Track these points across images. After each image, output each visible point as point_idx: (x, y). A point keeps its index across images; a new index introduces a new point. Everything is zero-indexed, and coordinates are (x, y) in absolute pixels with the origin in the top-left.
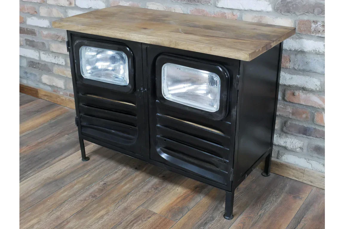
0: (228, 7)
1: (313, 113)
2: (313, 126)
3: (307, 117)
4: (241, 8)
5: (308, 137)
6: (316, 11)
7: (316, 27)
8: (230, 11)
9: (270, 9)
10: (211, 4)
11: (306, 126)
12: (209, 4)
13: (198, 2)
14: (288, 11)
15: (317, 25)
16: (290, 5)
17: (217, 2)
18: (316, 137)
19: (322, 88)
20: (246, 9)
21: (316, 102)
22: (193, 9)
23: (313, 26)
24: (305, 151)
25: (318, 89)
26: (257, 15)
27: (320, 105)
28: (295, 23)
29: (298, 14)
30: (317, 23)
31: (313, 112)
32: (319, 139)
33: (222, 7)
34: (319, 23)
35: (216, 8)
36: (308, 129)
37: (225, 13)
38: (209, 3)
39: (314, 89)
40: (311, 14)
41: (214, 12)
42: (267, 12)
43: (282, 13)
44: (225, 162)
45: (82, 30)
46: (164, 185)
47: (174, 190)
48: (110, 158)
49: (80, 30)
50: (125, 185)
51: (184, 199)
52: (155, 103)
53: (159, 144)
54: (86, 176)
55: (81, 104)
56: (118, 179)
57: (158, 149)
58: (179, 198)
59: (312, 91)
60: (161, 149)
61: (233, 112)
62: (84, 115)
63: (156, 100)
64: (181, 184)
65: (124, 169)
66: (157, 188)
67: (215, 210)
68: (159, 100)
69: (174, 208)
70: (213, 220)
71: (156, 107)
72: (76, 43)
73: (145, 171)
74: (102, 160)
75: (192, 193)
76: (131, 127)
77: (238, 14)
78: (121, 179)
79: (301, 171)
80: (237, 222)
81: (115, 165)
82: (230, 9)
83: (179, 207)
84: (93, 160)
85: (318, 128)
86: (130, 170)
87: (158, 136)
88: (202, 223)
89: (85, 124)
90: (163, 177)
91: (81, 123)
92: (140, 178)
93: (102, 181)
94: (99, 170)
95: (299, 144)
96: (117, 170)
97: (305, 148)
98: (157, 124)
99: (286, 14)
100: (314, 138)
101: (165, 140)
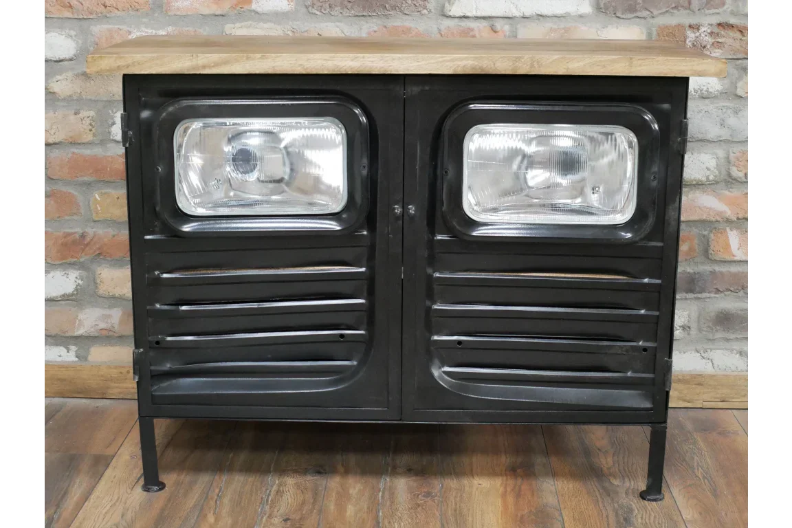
0: (479, 14)
1: (704, 236)
2: (707, 268)
3: (691, 249)
4: (517, 14)
5: (699, 295)
7: (697, 37)
8: (485, 23)
9: (586, 8)
10: (430, 11)
11: (692, 271)
12: (425, 11)
13: (394, 8)
14: (632, 9)
15: (698, 34)
17: (447, 5)
18: (718, 291)
19: (720, 172)
20: (527, 14)
21: (710, 209)
22: (376, 28)
23: (691, 35)
24: (694, 332)
25: (711, 178)
26: (556, 27)
27: (719, 213)
28: (649, 34)
29: (656, 12)
30: (698, 29)
31: (706, 233)
32: (723, 295)
33: (462, 15)
34: (702, 29)
35: (445, 19)
36: (697, 276)
37: (472, 30)
38: (425, 8)
39: (704, 179)
40: (683, 12)
41: (439, 30)
42: (581, 16)
43: (618, 15)
44: (645, 350)
45: (210, 67)
46: (437, 484)
47: (471, 487)
48: (220, 468)
49: (204, 67)
50: (341, 509)
51: (518, 495)
52: (431, 243)
53: (437, 362)
54: (211, 519)
55: (158, 306)
56: (303, 503)
57: (436, 373)
58: (504, 496)
59: (698, 185)
60: (444, 372)
61: (671, 213)
62: (169, 339)
63: (433, 234)
64: (471, 473)
65: (290, 481)
66: (428, 494)
67: (609, 493)
68: (449, 230)
69: (522, 516)
70: (631, 510)
71: (434, 256)
72: (164, 114)
73: (347, 472)
74: (204, 479)
75: (519, 481)
76: (342, 336)
77: (507, 28)
78: (315, 501)
79: (697, 380)
80: (680, 499)
81: (251, 479)
82: (484, 18)
83: (530, 512)
84: (178, 484)
85: (717, 268)
86: (309, 480)
87: (436, 338)
88: (618, 522)
89: (168, 366)
90: (410, 471)
91: (152, 368)
92: (356, 487)
93: (270, 517)
94: (226, 501)
95: (680, 318)
96: (275, 488)
97: (694, 326)
98: (434, 303)
99: (630, 16)
100: (712, 295)
101: (460, 342)
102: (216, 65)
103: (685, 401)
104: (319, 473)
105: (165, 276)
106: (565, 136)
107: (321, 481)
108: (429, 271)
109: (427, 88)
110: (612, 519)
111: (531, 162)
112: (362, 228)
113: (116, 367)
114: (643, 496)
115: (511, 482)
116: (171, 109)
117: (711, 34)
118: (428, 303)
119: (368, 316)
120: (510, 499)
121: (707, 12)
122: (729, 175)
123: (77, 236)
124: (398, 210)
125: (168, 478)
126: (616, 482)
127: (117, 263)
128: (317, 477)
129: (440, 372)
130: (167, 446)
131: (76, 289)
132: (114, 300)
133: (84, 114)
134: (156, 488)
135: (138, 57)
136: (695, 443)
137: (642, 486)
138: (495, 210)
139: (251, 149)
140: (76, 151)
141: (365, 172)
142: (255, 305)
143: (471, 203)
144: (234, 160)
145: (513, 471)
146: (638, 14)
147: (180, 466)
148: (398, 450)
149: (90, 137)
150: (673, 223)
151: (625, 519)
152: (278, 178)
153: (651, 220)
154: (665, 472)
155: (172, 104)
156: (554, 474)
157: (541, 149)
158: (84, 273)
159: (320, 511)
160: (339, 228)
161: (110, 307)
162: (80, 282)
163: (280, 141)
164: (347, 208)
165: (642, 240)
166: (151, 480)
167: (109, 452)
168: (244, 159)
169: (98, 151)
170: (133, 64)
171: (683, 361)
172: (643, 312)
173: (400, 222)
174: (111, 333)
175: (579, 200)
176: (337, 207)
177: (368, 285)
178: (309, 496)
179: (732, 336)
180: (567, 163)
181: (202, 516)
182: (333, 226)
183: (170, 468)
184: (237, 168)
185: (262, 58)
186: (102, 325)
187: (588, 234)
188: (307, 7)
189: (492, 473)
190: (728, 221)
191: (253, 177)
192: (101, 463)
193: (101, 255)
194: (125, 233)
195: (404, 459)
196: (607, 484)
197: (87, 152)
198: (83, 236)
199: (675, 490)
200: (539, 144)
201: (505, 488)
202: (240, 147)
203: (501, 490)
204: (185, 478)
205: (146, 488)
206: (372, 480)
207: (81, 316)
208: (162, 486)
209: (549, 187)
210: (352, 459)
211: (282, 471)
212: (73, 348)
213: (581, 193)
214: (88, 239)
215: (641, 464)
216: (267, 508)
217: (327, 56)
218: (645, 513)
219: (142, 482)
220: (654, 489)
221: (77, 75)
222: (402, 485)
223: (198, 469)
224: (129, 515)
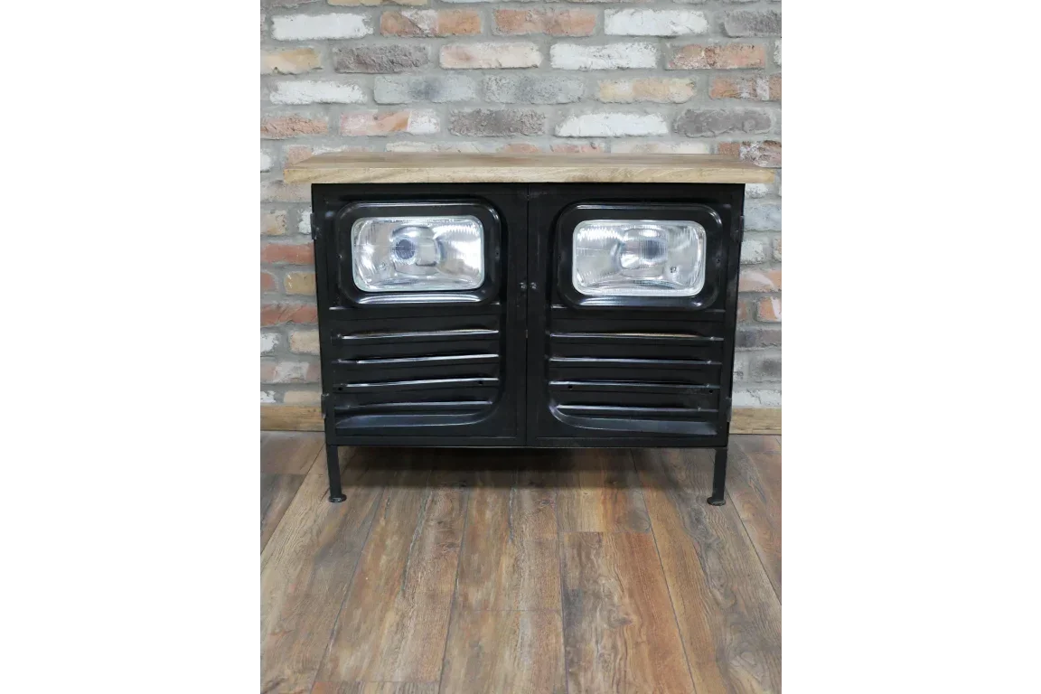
0: (582, 135)
1: (754, 304)
2: (756, 328)
3: (745, 313)
4: (610, 133)
5: (750, 349)
6: (747, 125)
7: (748, 151)
8: (586, 142)
9: (663, 129)
10: (544, 133)
11: (744, 330)
12: (539, 133)
13: (516, 130)
14: (699, 130)
15: (749, 149)
16: (701, 119)
17: (557, 128)
18: (764, 345)
19: (766, 255)
20: (618, 134)
21: (758, 282)
22: (503, 146)
23: (744, 150)
24: (745, 377)
25: (759, 259)
26: (640, 144)
27: (765, 286)
28: (712, 149)
29: (717, 132)
30: (749, 145)
31: (755, 301)
32: (768, 348)
33: (569, 135)
34: (753, 145)
35: (555, 139)
36: (749, 334)
37: (576, 146)
38: (540, 130)
39: (754, 260)
40: (737, 132)
41: (551, 147)
42: (659, 136)
43: (689, 134)
44: (711, 391)
45: (379, 178)
46: (553, 494)
47: (579, 495)
48: (386, 484)
49: (375, 178)
50: (481, 513)
51: (615, 502)
52: (549, 310)
53: (553, 401)
54: (382, 522)
55: (340, 361)
56: (452, 509)
57: (553, 411)
58: (604, 503)
59: (750, 265)
60: (559, 409)
61: (731, 287)
62: (349, 386)
63: (550, 305)
64: (579, 485)
65: (442, 493)
66: (547, 502)
67: (684, 500)
68: (562, 302)
69: (619, 518)
70: (701, 513)
71: (551, 321)
72: (344, 214)
73: (485, 485)
74: (376, 492)
75: (615, 491)
76: (481, 382)
77: (603, 145)
78: (461, 507)
79: (748, 413)
80: (738, 505)
81: (412, 492)
82: (585, 137)
83: (625, 514)
84: (356, 496)
85: (764, 328)
86: (456, 492)
87: (552, 383)
88: (692, 522)
89: (348, 407)
90: (532, 484)
91: (336, 408)
92: (491, 496)
93: (427, 521)
94: (394, 508)
95: (738, 365)
96: (430, 498)
97: (746, 373)
98: (551, 357)
99: (696, 135)
100: (760, 348)
101: (570, 386)
102: (384, 176)
103: (739, 429)
104: (463, 486)
105: (346, 338)
106: (650, 229)
107: (466, 492)
108: (547, 332)
109: (545, 193)
110: (687, 519)
111: (624, 248)
112: (496, 300)
113: (305, 407)
114: (710, 501)
115: (609, 491)
116: (349, 210)
117: (760, 149)
118: (546, 357)
119: (500, 367)
120: (609, 506)
121: (757, 132)
122: (773, 257)
123: (274, 307)
124: (523, 286)
125: (349, 492)
126: (689, 491)
127: (307, 327)
128: (462, 489)
129: (556, 409)
130: (346, 467)
131: (274, 348)
132: (303, 356)
133: (278, 213)
134: (339, 499)
135: (323, 171)
136: (747, 461)
137: (709, 494)
138: (597, 286)
139: (410, 240)
140: (272, 241)
141: (498, 258)
142: (414, 360)
143: (579, 281)
144: (397, 249)
145: (610, 483)
146: (703, 134)
147: (357, 483)
148: (522, 469)
149: (282, 231)
150: (733, 295)
151: (696, 519)
152: (432, 262)
153: (716, 293)
154: (727, 485)
155: (350, 207)
156: (642, 486)
157: (632, 239)
158: (280, 336)
159: (465, 517)
160: (478, 300)
161: (300, 361)
162: (276, 342)
163: (433, 234)
164: (484, 285)
165: (708, 308)
166: (336, 493)
167: (302, 472)
168: (405, 248)
169: (289, 242)
170: (320, 176)
171: (740, 399)
172: (709, 362)
173: (525, 296)
174: (301, 381)
175: (661, 278)
176: (476, 284)
177: (499, 344)
178: (456, 505)
179: (775, 379)
180: (651, 249)
181: (376, 520)
182: (475, 299)
183: (350, 485)
184: (400, 255)
185: (420, 170)
186: (294, 375)
187: (668, 304)
188: (450, 130)
189: (594, 485)
190: (772, 292)
191: (411, 261)
192: (296, 481)
193: (294, 321)
194: (313, 305)
195: (528, 475)
196: (681, 493)
197: (281, 242)
198: (279, 307)
199: (733, 496)
200: (629, 235)
201: (605, 497)
202: (402, 239)
203: (602, 497)
204: (362, 491)
205: (332, 499)
206: (504, 491)
207: (278, 368)
208: (344, 498)
209: (638, 267)
210: (488, 474)
211: (435, 485)
212: (272, 393)
213: (663, 272)
214: (283, 309)
215: (708, 477)
216: (425, 513)
217: (469, 169)
218: (711, 515)
219: (329, 495)
220: (718, 496)
221: (273, 183)
222: (527, 495)
223: (371, 484)
224: (319, 521)
